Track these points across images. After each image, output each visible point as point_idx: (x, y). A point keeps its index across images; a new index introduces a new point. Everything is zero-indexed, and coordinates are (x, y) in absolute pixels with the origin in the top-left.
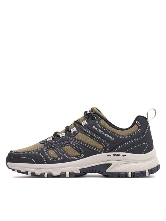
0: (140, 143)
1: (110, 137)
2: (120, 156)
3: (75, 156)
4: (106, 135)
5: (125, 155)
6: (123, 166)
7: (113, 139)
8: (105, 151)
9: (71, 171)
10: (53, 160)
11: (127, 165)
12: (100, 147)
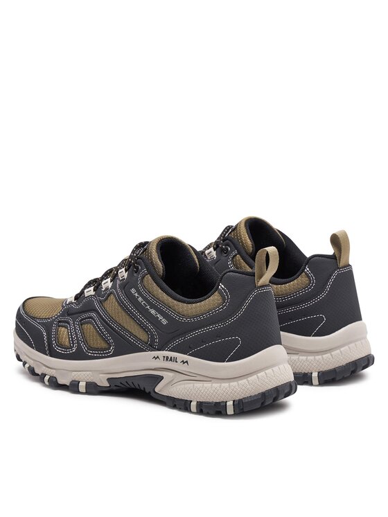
0: (219, 337)
1: (160, 318)
2: (176, 362)
3: (97, 349)
4: (153, 312)
5: (187, 362)
6: (183, 386)
7: (164, 322)
8: (151, 347)
9: (90, 380)
10: (59, 350)
11: (189, 385)
12: (143, 336)
